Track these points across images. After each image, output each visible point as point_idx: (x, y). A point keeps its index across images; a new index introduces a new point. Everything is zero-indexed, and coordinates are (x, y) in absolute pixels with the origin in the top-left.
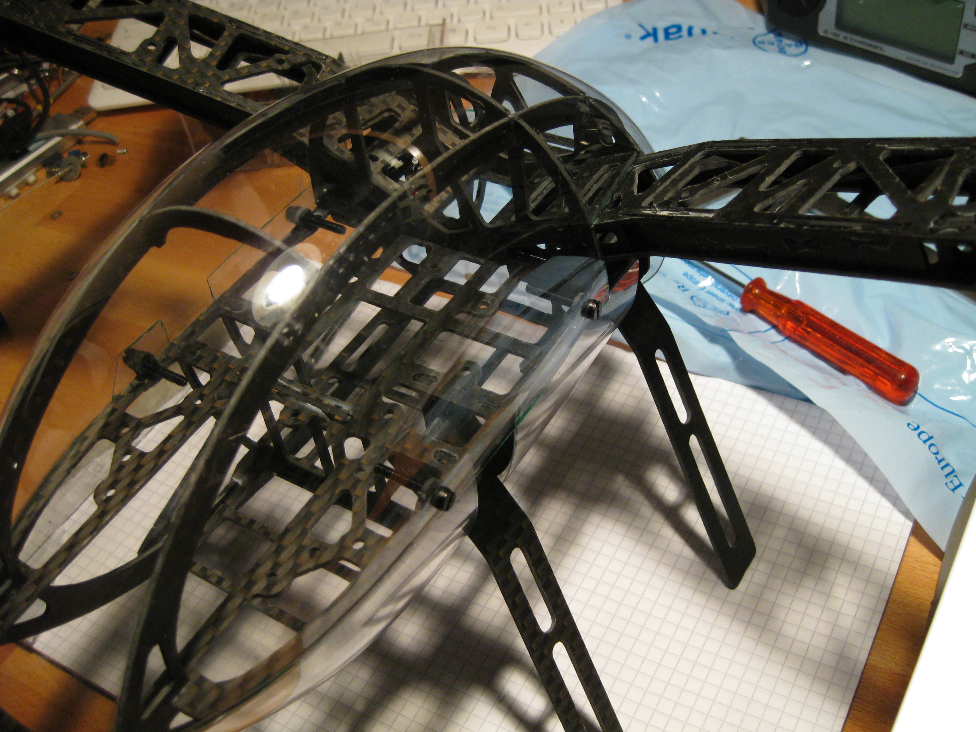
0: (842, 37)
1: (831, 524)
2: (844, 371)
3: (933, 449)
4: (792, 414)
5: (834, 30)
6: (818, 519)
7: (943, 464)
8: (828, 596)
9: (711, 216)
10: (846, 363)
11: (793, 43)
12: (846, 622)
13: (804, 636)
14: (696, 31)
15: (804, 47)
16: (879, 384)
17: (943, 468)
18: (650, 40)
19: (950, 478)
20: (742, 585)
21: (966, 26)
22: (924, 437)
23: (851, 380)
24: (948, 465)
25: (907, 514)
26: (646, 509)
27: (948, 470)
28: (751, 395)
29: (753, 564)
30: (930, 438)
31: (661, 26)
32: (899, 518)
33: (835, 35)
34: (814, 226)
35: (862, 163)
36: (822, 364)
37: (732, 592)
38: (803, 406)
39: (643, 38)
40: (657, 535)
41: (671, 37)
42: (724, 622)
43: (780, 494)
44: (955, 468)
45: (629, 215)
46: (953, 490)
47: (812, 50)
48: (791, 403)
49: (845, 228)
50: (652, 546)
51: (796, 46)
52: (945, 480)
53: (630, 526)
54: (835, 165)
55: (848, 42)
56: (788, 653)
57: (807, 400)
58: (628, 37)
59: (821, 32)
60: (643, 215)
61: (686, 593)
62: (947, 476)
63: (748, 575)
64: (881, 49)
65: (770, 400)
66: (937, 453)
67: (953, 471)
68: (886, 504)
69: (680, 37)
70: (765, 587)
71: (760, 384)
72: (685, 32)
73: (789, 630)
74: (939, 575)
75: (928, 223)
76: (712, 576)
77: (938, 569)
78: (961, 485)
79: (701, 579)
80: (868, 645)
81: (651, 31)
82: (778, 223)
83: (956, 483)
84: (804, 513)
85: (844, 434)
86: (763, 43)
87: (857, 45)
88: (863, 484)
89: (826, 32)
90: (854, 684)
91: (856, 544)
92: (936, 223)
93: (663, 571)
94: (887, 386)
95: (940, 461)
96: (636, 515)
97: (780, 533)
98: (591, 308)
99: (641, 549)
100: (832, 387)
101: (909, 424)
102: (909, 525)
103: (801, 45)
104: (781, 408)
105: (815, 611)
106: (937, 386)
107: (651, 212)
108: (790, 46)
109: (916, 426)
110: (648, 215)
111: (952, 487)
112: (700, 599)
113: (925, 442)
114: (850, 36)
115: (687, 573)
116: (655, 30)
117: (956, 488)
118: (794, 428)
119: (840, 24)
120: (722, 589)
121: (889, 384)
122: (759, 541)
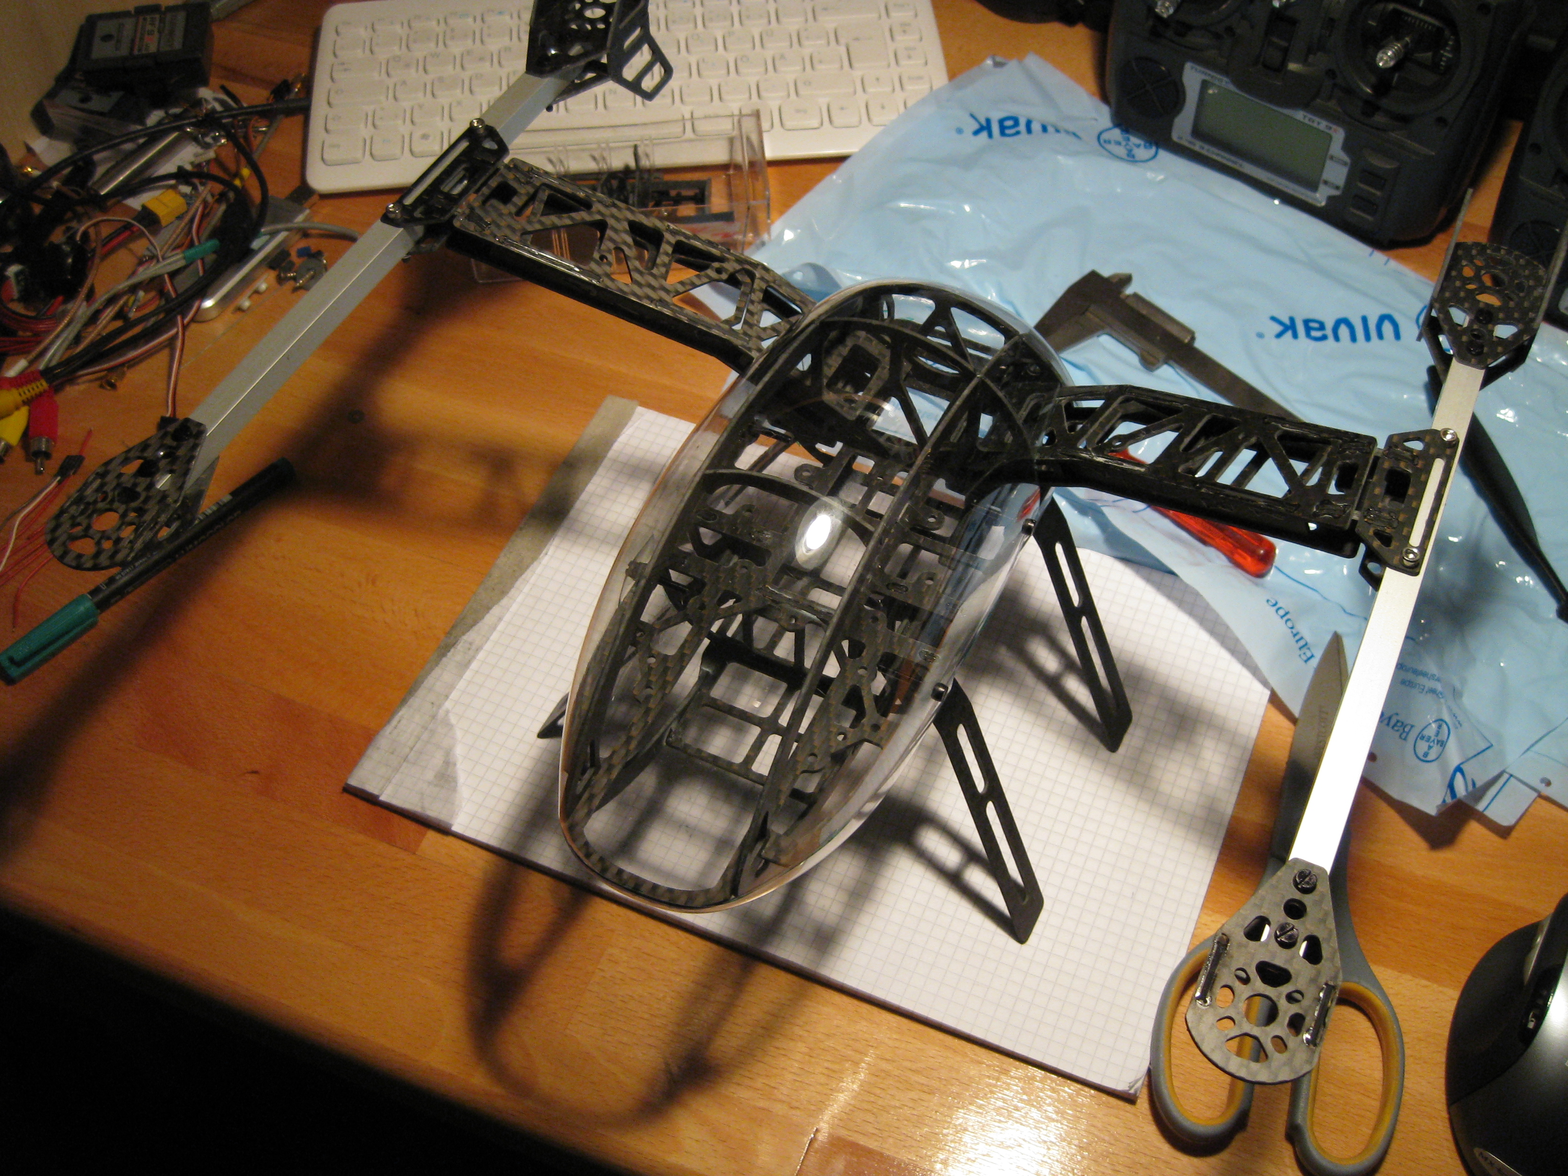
0: (1198, 146)
1: (1198, 693)
2: (1204, 542)
3: (1290, 624)
4: (1159, 587)
5: (1190, 138)
6: (1186, 688)
7: (1297, 637)
8: (1197, 757)
9: (1143, 470)
10: (1209, 537)
11: (1142, 143)
12: (1214, 780)
13: (1178, 793)
14: (1036, 127)
15: (1154, 149)
16: (1237, 557)
17: (1297, 641)
18: (984, 135)
19: (1304, 650)
20: (1122, 749)
21: (1332, 158)
22: (1281, 612)
23: (1211, 552)
24: (1302, 638)
25: (1265, 683)
26: (1030, 679)
27: (1302, 643)
28: (1119, 566)
29: (1131, 730)
30: (1287, 613)
31: (996, 116)
32: (1258, 686)
33: (1190, 142)
34: (1228, 496)
35: (1262, 440)
36: (1184, 534)
37: (1114, 755)
38: (1168, 579)
39: (976, 133)
40: (1042, 704)
41: (1008, 132)
42: (1108, 781)
43: (1151, 664)
44: (1308, 640)
45: (1069, 456)
46: (1306, 661)
47: (1165, 156)
48: (1157, 576)
49: (1253, 501)
50: (1039, 714)
51: (1145, 147)
52: (1299, 652)
53: (1017, 695)
54: (1240, 437)
55: (1204, 152)
56: (1166, 808)
57: (1172, 573)
58: (960, 131)
59: (1175, 137)
60: (1081, 458)
61: (1073, 756)
62: (1300, 648)
63: (1126, 739)
64: (1241, 166)
65: (1138, 572)
66: (1292, 628)
67: (1306, 644)
68: (1246, 674)
69: (1018, 133)
70: (1142, 750)
71: (1128, 557)
72: (1022, 127)
73: (1165, 788)
74: (1293, 738)
75: (1311, 506)
76: (1094, 740)
77: (1291, 733)
78: (1312, 656)
79: (1085, 743)
80: (1233, 799)
81: (984, 123)
82: (1200, 488)
83: (1309, 654)
84: (1173, 683)
85: (1207, 608)
86: (1109, 142)
87: (1215, 157)
88: (1225, 655)
89: (1180, 138)
90: (1222, 833)
91: (1221, 711)
92: (1317, 508)
93: (1051, 737)
94: (1249, 561)
95: (1295, 635)
96: (1021, 685)
97: (1153, 700)
98: (1030, 527)
99: (1029, 718)
100: (1197, 564)
101: (1268, 601)
102: (1267, 693)
103: (1151, 147)
104: (1148, 580)
105: (1187, 771)
106: (1292, 558)
107: (1087, 456)
108: (1138, 146)
109: (1274, 602)
110: (1085, 459)
111: (1305, 658)
112: (1085, 762)
113: (1282, 617)
114: (1206, 147)
115: (1072, 739)
116: (988, 121)
117: (1309, 659)
118: (1161, 600)
119: (1197, 133)
120: (1104, 753)
121: (1249, 559)
122: (1135, 708)
